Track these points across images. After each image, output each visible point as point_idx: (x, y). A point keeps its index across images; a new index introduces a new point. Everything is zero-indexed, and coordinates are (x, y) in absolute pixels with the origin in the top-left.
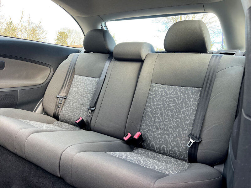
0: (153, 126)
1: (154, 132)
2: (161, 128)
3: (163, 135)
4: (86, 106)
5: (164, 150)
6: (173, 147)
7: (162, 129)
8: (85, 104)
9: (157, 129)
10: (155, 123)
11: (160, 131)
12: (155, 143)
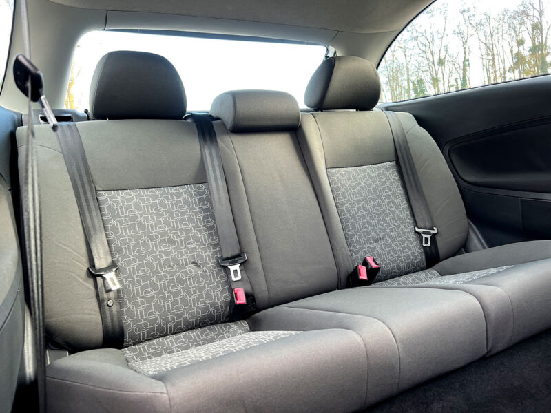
0: (368, 239)
1: (375, 248)
2: (380, 238)
3: (389, 246)
4: (206, 263)
5: (399, 269)
6: (408, 257)
7: (383, 238)
8: (202, 260)
9: (376, 242)
10: (368, 233)
11: (381, 243)
12: (385, 264)
